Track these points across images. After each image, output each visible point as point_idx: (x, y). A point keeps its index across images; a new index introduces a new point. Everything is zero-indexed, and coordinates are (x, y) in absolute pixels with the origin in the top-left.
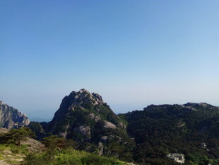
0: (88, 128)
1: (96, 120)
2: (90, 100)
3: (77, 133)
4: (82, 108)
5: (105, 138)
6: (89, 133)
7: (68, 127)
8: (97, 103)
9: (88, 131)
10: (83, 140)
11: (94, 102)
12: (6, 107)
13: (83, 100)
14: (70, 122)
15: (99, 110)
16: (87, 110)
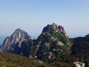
0: (49, 44)
1: (54, 41)
2: (54, 29)
3: (44, 46)
4: (49, 34)
5: (54, 50)
6: (49, 47)
7: (40, 42)
8: (57, 31)
9: (49, 46)
10: (45, 50)
11: (55, 31)
12: (22, 31)
13: (50, 29)
14: (42, 40)
15: (57, 35)
16: (51, 35)
